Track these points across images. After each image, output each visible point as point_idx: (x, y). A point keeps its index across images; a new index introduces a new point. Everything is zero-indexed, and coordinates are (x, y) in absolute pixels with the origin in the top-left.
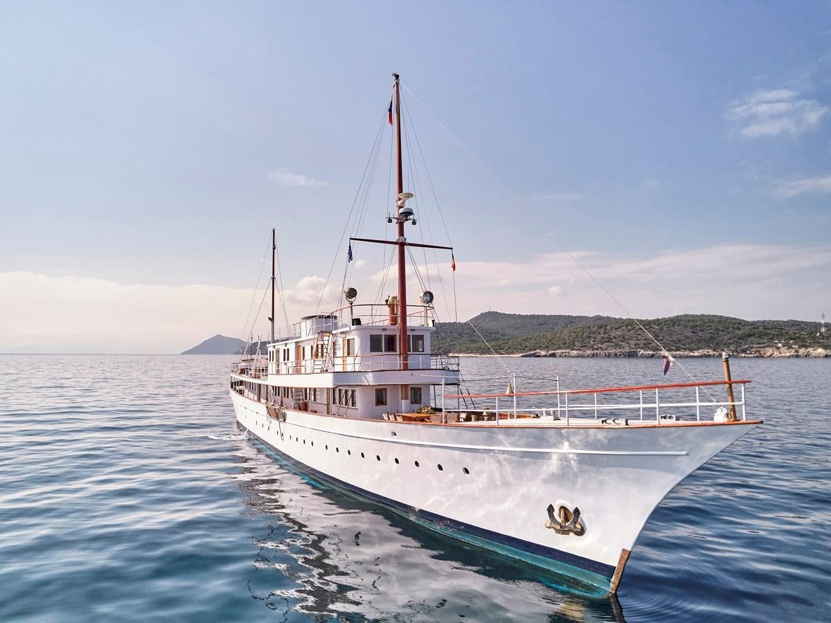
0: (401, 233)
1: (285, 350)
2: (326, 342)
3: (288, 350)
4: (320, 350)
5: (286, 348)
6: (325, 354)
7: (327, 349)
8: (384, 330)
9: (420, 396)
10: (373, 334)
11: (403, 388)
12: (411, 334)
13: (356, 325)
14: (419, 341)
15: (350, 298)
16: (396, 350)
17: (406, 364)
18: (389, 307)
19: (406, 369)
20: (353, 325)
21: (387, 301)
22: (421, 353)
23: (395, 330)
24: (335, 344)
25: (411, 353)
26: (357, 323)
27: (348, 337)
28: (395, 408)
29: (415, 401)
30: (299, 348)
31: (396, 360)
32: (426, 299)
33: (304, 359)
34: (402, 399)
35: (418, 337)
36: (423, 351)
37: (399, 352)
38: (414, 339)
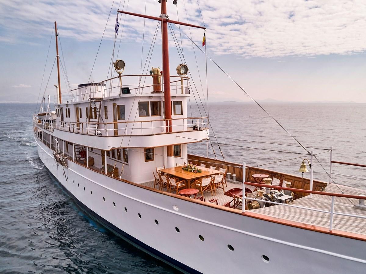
0: (164, 10)
1: (66, 109)
2: (98, 107)
3: (69, 109)
4: (93, 113)
5: (67, 108)
6: (98, 116)
7: (99, 112)
8: (150, 97)
9: (180, 150)
10: (141, 101)
11: (169, 147)
12: (172, 100)
13: (125, 93)
14: (176, 106)
15: (118, 69)
16: (160, 115)
17: (170, 128)
18: (154, 77)
19: (171, 132)
20: (123, 93)
21: (151, 72)
22: (181, 117)
23: (160, 97)
24: (106, 108)
25: (173, 117)
26: (126, 90)
27: (119, 103)
28: (161, 163)
29: (178, 154)
30: (77, 108)
31: (162, 125)
32: (182, 71)
33: (81, 117)
34: (168, 155)
35: (176, 103)
36: (182, 114)
37: (163, 116)
38: (174, 104)
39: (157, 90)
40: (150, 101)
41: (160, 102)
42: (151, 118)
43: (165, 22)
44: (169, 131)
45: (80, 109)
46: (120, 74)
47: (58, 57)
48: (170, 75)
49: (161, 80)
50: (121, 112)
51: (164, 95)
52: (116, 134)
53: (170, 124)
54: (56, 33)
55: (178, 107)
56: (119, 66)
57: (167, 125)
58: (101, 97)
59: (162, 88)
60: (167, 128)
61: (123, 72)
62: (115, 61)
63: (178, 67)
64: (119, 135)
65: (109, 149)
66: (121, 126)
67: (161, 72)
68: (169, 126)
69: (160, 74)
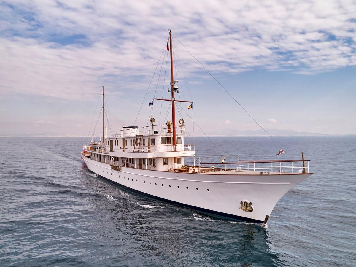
0: (173, 96)
4: (136, 142)
5: (117, 140)
6: (138, 144)
8: (166, 135)
9: (180, 161)
10: (163, 137)
11: (175, 158)
12: (177, 136)
13: (155, 133)
14: (178, 139)
15: (152, 122)
16: (171, 143)
17: (176, 149)
18: (168, 126)
19: (176, 151)
20: (154, 133)
21: (167, 123)
22: (181, 144)
23: (171, 135)
24: (144, 140)
25: (177, 144)
26: (156, 132)
27: (151, 138)
28: (171, 166)
29: (179, 163)
30: (124, 140)
31: (171, 147)
32: (181, 122)
33: (126, 145)
34: (174, 162)
35: (179, 138)
36: (181, 143)
37: (172, 144)
38: (177, 138)
39: (169, 132)
40: (166, 137)
41: (171, 137)
42: (166, 144)
43: (173, 101)
44: (175, 150)
45: (126, 141)
46: (153, 125)
47: (103, 108)
48: (176, 125)
49: (172, 127)
50: (153, 142)
51: (173, 134)
52: (149, 151)
53: (176, 147)
54: (103, 93)
55: (179, 140)
56: (153, 121)
57: (174, 148)
58: (142, 135)
59: (172, 131)
60: (174, 149)
61: (154, 123)
62: (151, 119)
63: (180, 120)
64: (151, 152)
65: (148, 158)
66: (152, 148)
67: (171, 123)
68: (175, 148)
69: (171, 124)
